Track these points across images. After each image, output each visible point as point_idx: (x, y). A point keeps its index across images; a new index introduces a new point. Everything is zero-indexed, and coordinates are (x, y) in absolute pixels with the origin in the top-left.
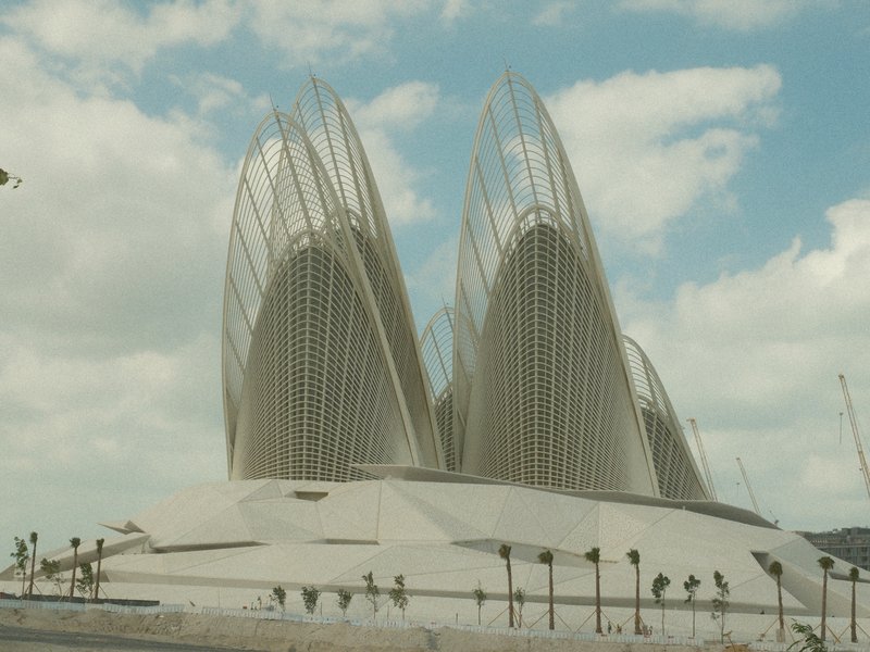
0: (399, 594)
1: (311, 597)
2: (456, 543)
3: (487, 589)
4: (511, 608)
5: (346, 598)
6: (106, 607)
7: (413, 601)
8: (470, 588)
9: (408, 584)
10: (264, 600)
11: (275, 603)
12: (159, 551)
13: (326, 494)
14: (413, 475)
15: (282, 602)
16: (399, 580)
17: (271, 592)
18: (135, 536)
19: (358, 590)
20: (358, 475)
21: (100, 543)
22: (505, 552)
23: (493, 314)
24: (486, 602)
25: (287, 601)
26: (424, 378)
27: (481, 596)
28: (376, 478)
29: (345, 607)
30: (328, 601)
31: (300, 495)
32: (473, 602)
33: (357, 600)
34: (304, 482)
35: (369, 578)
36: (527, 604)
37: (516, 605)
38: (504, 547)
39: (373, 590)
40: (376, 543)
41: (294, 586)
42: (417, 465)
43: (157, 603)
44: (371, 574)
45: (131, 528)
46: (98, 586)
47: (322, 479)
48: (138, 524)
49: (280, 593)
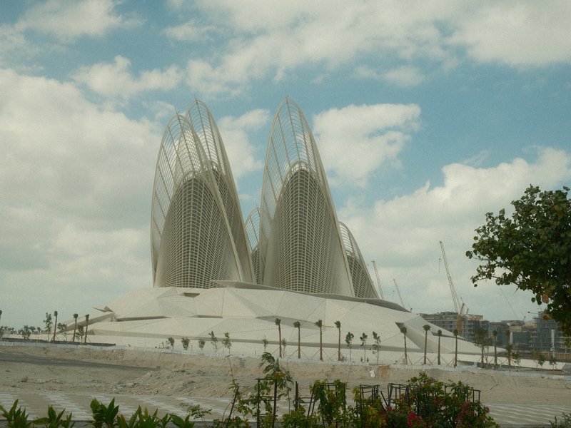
0: (227, 342)
1: (186, 342)
2: (259, 318)
3: (269, 339)
4: (280, 348)
5: (202, 343)
6: (88, 346)
7: (234, 345)
8: (261, 338)
9: (231, 336)
10: (165, 344)
11: (170, 345)
12: (119, 320)
13: (199, 294)
14: (239, 286)
15: (172, 345)
16: (227, 335)
17: (167, 340)
18: (108, 313)
19: (208, 339)
20: (214, 286)
21: (87, 316)
22: (278, 322)
23: (278, 211)
24: (268, 345)
25: (175, 344)
26: (246, 238)
27: (265, 342)
28: (222, 287)
29: (202, 347)
30: (194, 344)
31: (186, 295)
32: (262, 345)
33: (208, 344)
34: (189, 288)
35: (212, 334)
36: (287, 347)
37: (282, 346)
38: (277, 319)
39: (214, 339)
40: (221, 317)
41: (178, 337)
42: (242, 281)
43: (115, 345)
44: (212, 333)
45: (107, 309)
46: (86, 337)
47: (197, 287)
48: (110, 307)
49: (172, 341)
